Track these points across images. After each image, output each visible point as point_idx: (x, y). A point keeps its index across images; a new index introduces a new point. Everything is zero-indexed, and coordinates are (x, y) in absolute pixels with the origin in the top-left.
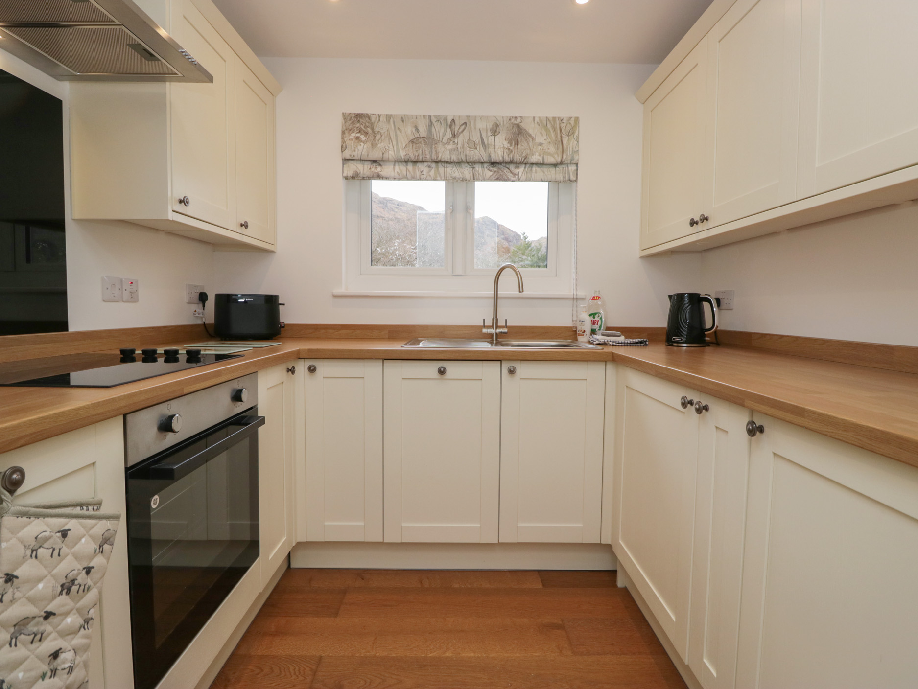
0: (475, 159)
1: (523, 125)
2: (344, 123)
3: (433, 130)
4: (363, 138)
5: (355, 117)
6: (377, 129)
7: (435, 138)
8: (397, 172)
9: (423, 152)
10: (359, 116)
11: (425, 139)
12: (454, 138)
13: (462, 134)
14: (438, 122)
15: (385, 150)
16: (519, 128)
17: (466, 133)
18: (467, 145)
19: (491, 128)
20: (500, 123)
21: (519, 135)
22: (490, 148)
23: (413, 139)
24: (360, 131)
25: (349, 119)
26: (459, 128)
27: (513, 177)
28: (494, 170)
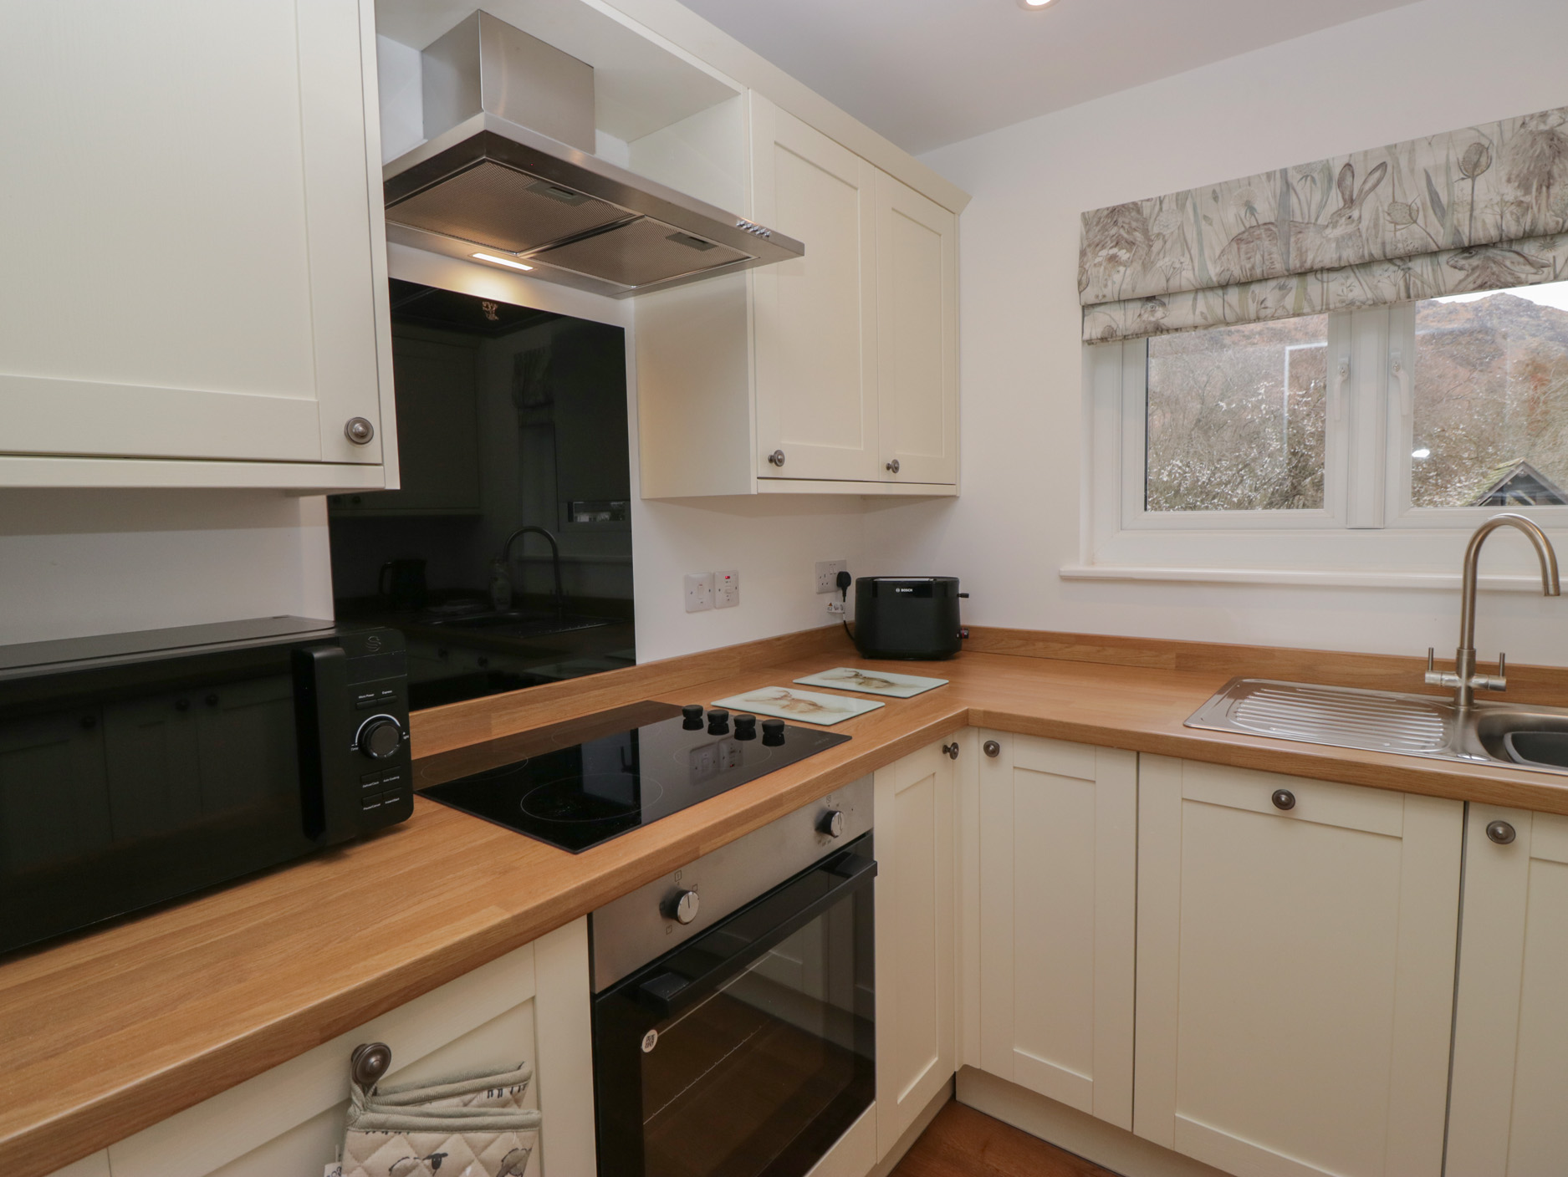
0: (1410, 248)
2: (1085, 233)
3: (1294, 200)
4: (1124, 255)
5: (1107, 216)
6: (1155, 229)
7: (1299, 219)
8: (1202, 313)
9: (1266, 257)
10: (1114, 211)
11: (1271, 227)
12: (1350, 208)
13: (1372, 195)
14: (1306, 180)
15: (1172, 270)
16: (1556, 141)
17: (1385, 189)
18: (1388, 218)
19: (1461, 160)
20: (1491, 142)
21: (1554, 158)
22: (1458, 212)
23: (1239, 234)
24: (1117, 243)
25: (1095, 223)
26: (1365, 182)
27: (1535, 274)
28: (1470, 265)
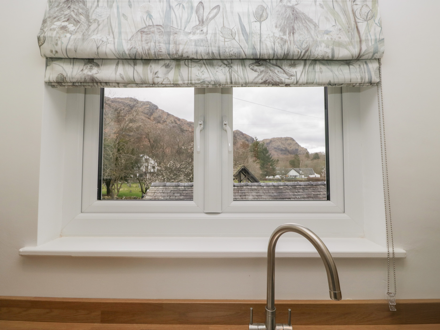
0: (232, 54)
1: (299, 8)
2: (48, 9)
3: (173, 15)
4: (71, 27)
6: (93, 17)
7: (175, 25)
8: (120, 74)
9: (157, 44)
11: (160, 27)
12: (202, 25)
13: (213, 21)
14: (180, 6)
15: (101, 42)
16: (295, 12)
17: (219, 19)
18: (221, 34)
19: (254, 12)
20: (267, 6)
21: (295, 20)
22: (254, 38)
23: (142, 28)
24: (68, 20)
25: (56, 5)
26: (209, 13)
27: (288, 79)
28: (260, 70)
